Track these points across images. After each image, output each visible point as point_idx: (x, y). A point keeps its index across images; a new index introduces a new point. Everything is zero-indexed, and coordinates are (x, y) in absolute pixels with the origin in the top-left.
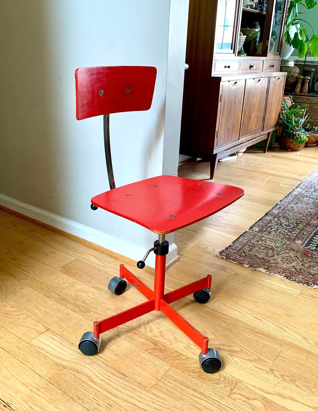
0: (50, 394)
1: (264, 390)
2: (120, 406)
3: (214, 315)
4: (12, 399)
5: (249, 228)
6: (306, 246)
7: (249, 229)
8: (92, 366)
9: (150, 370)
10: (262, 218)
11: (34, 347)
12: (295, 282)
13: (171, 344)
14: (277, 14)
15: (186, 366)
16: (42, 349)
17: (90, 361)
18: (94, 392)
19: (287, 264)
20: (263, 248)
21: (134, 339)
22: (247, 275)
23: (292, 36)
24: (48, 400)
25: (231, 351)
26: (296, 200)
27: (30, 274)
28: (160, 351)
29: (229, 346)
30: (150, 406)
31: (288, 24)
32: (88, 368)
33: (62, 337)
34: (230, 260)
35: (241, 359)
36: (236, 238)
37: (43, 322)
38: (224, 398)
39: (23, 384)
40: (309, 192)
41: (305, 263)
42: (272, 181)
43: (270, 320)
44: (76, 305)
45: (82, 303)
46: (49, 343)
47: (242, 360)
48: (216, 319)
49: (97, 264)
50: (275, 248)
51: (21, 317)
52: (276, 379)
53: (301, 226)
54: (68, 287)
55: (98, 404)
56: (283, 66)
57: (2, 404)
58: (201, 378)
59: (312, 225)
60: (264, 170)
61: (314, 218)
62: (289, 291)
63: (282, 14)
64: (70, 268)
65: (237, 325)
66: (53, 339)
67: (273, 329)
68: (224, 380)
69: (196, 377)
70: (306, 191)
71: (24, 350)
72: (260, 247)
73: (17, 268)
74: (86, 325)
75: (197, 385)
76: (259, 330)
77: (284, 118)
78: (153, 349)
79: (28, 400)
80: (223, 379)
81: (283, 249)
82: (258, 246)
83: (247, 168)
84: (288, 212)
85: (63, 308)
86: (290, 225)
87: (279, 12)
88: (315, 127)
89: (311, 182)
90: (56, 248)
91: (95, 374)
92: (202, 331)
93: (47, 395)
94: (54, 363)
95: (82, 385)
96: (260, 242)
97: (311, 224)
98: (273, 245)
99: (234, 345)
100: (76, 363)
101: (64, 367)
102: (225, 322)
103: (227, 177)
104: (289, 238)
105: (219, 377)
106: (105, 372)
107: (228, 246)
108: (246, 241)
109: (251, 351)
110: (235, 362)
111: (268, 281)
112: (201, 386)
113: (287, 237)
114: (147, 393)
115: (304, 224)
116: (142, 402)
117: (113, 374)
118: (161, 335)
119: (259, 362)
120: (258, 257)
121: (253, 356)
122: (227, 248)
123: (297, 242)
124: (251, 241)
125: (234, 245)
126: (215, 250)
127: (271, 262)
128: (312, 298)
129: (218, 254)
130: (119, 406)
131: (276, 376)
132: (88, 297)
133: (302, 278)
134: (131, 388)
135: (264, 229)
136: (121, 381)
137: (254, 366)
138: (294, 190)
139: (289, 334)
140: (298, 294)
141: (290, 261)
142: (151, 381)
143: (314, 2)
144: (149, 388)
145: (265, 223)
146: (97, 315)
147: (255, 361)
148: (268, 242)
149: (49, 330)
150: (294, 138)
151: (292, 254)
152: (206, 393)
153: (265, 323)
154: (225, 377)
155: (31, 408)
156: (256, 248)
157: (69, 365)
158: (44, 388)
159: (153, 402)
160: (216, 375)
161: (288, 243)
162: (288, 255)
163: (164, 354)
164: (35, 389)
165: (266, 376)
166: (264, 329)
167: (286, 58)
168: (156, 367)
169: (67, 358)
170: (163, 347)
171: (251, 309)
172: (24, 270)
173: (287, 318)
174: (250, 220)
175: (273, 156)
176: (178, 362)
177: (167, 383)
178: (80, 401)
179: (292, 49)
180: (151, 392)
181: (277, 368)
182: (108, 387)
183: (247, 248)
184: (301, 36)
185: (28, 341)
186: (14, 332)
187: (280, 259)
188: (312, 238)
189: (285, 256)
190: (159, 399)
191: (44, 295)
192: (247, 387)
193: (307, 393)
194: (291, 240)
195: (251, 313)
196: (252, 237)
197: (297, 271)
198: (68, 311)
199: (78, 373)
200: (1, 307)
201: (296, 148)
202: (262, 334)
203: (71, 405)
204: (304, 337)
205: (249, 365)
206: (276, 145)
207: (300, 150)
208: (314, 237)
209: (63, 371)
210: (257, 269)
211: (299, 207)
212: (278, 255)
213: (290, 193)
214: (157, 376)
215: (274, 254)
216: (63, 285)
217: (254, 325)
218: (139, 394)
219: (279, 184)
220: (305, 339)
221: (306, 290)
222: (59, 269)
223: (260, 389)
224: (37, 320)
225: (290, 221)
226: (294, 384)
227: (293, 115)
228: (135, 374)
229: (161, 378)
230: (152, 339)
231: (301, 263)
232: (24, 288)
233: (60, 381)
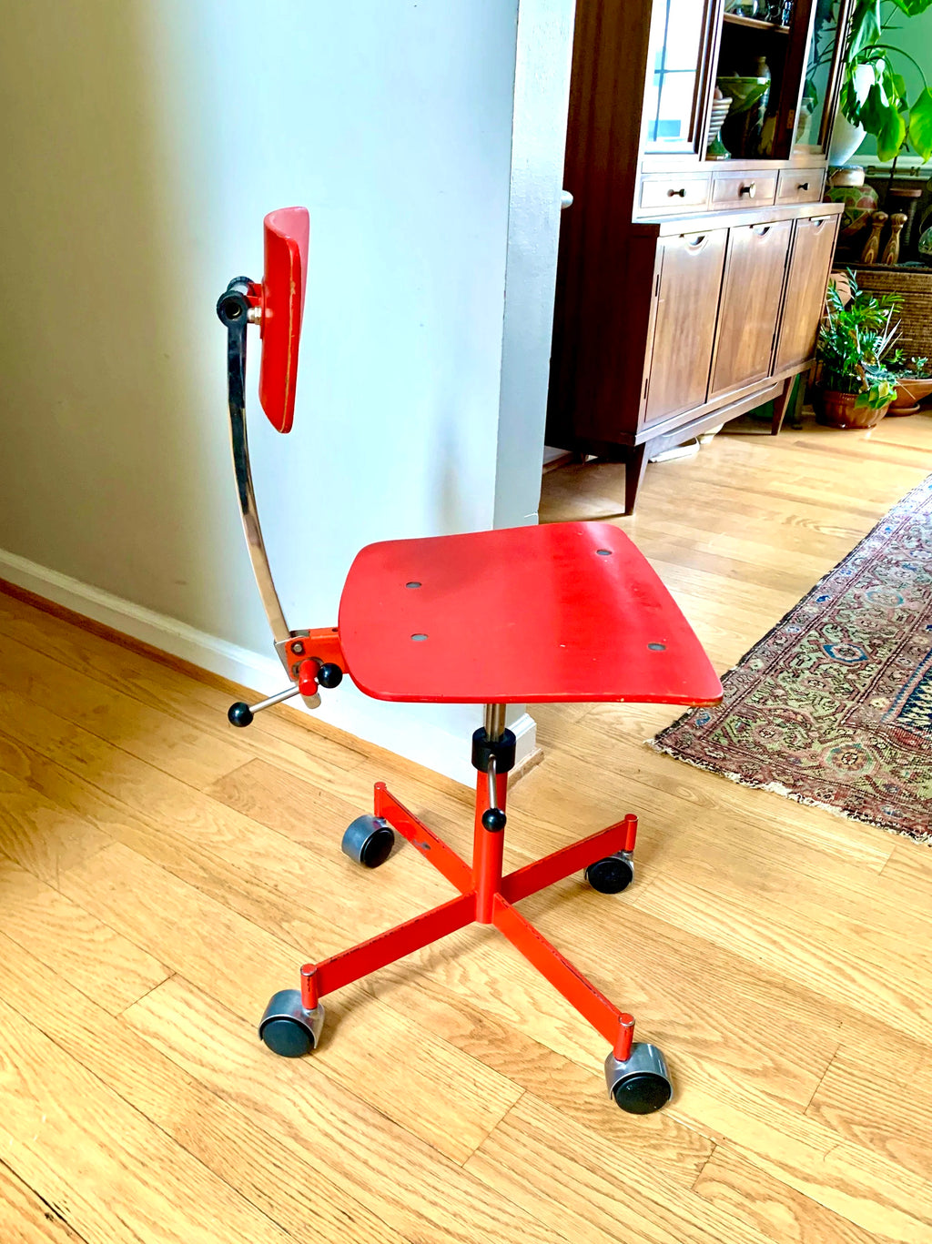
0: (178, 1179)
1: (794, 1169)
2: (377, 1217)
3: (643, 930)
4: (69, 1192)
5: (738, 662)
6: (900, 715)
7: (739, 665)
8: (296, 1090)
9: (464, 1104)
10: (774, 629)
11: (134, 1030)
12: (873, 824)
13: (523, 1021)
15: (568, 1090)
16: (156, 1036)
17: (290, 1074)
18: (303, 1174)
19: (850, 769)
20: (779, 721)
21: (415, 1006)
22: (735, 805)
24: (171, 1197)
25: (695, 1042)
26: (866, 573)
27: (126, 803)
28: (491, 1042)
29: (689, 1027)
30: (462, 1219)
31: (850, 61)
32: (284, 1095)
33: (213, 999)
34: (687, 761)
35: (726, 1070)
37: (160, 952)
38: (679, 1197)
39: (102, 1145)
40: (904, 551)
41: (902, 766)
42: (799, 519)
43: (806, 946)
44: (253, 900)
45: (270, 892)
46: (176, 1018)
47: (729, 1073)
48: (650, 942)
49: (311, 773)
50: (812, 720)
51: (99, 936)
52: (830, 1132)
53: (884, 653)
54: (230, 844)
55: (313, 1211)
56: (832, 185)
58: (611, 1130)
59: (916, 649)
60: (775, 486)
61: (920, 628)
62: (857, 855)
63: (834, 31)
64: (235, 786)
65: (710, 961)
66: (188, 1004)
67: (814, 973)
68: (676, 1137)
69: (597, 1127)
70: (896, 548)
71: (105, 1039)
72: (771, 718)
73: (92, 788)
74: (281, 962)
75: (599, 1151)
76: (775, 974)
77: (831, 335)
78: (472, 1036)
79: (114, 1198)
80: (674, 1133)
81: (836, 724)
82: (765, 716)
83: (729, 480)
84: (846, 612)
85: (215, 907)
86: (855, 649)
88: (917, 360)
89: (908, 519)
90: (199, 725)
91: (305, 1116)
92: (611, 979)
93: (169, 1183)
94: (188, 1079)
95: (269, 1150)
96: (770, 702)
97: (911, 648)
98: (806, 711)
99: (702, 1022)
100: (250, 1079)
101: (218, 1093)
102: (677, 951)
103: (671, 507)
104: (851, 689)
105: (660, 1126)
106: (335, 1109)
107: (680, 716)
108: (732, 700)
109: (755, 1043)
110: (708, 1077)
111: (794, 822)
112: (612, 1156)
113: (845, 686)
114: (455, 1179)
115: (895, 647)
116: (441, 1207)
117: (355, 1114)
118: (492, 991)
119: (776, 1079)
120: (765, 751)
121: (760, 1058)
122: (676, 724)
123: (873, 702)
124: (745, 701)
125: (698, 714)
126: (642, 729)
127: (802, 765)
129: (652, 741)
130: (375, 1220)
131: (828, 1124)
132: (287, 874)
134: (410, 1162)
135: (781, 663)
136: (381, 1137)
137: (761, 1091)
138: (860, 543)
139: (863, 991)
140: (884, 863)
141: (856, 759)
142: (466, 1137)
144: (461, 1161)
145: (781, 645)
146: (310, 928)
147: (764, 1073)
148: (793, 704)
149: (175, 978)
150: (857, 393)
151: (862, 739)
152: (624, 1178)
153: (791, 955)
154: (679, 1128)
155: (123, 1222)
156: (759, 722)
157: (231, 1087)
158: (162, 1160)
159: (472, 1207)
160: (653, 1121)
161: (849, 704)
162: (850, 744)
163: (502, 1052)
164: (135, 1161)
165: (800, 1122)
166: (787, 973)
167: (841, 163)
168: (480, 1092)
169: (230, 1066)
170: (499, 1031)
171: (751, 912)
172: (108, 794)
173: (854, 937)
174: (740, 638)
175: (798, 444)
176: (544, 1076)
177: (512, 1144)
178: (262, 1203)
179: (860, 133)
180: (464, 1173)
181: (830, 1097)
182: (343, 1156)
183: (733, 723)
184: (889, 95)
185: (116, 1010)
186: (80, 983)
187: (828, 754)
188: (918, 690)
189: (843, 745)
190: (489, 1198)
191: (164, 868)
192: (745, 1158)
193: (923, 1180)
194: (858, 697)
195: (751, 925)
196: (746, 687)
197: (879, 792)
198: (230, 916)
199: (256, 1113)
200: (42, 906)
201: (863, 421)
202: (784, 988)
203: (236, 1213)
204: (907, 998)
205: (747, 1087)
206: (807, 412)
207: (874, 426)
208: (923, 688)
209: (214, 1105)
210: (763, 785)
211: (876, 595)
212: (821, 743)
213: (849, 555)
214: (484, 1123)
215: (810, 741)
216: (217, 838)
217: (759, 960)
218: (431, 1180)
219: (817, 528)
220: (909, 1003)
221: (908, 849)
222: (207, 789)
223: (783, 1166)
224: (144, 944)
225: (852, 637)
226: (884, 1148)
227: (857, 326)
228: (419, 1116)
229: (496, 1128)
230: (467, 1005)
231: (888, 768)
232: (108, 846)
233: (205, 1138)
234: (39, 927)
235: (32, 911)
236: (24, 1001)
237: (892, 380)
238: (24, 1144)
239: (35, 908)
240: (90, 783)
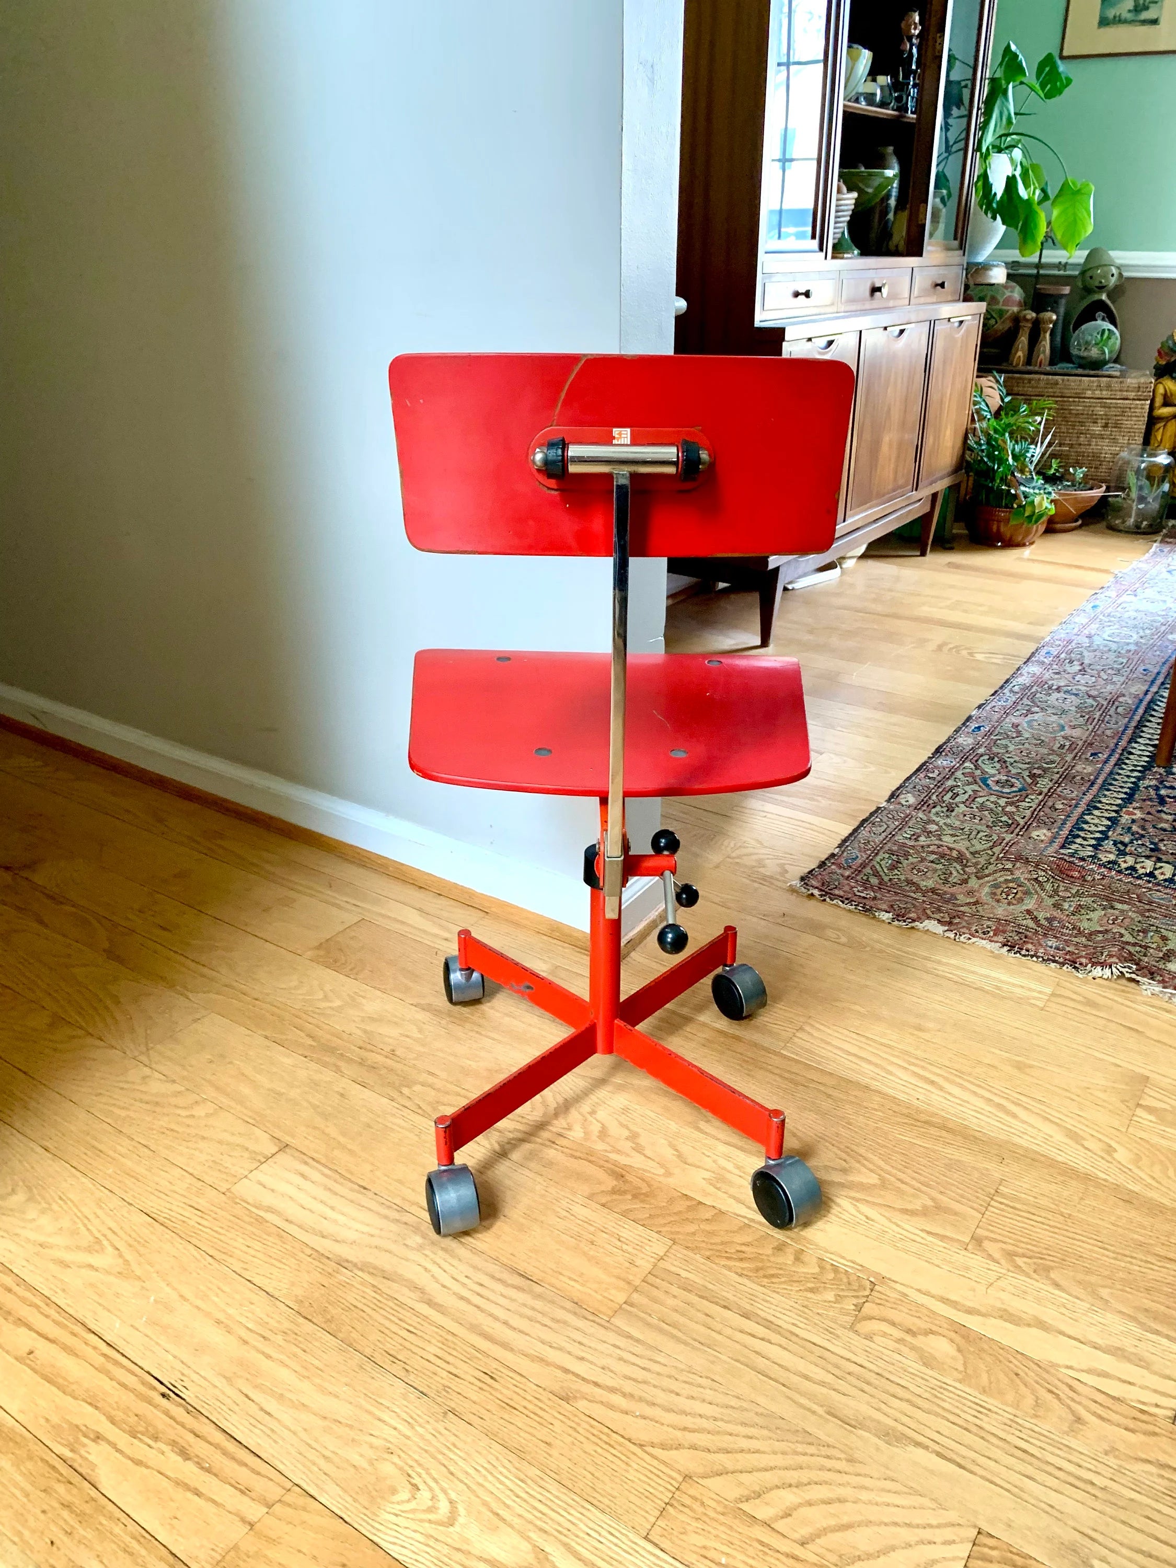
0: (303, 1350)
1: (956, 1302)
2: (521, 1375)
3: (793, 1076)
4: (186, 1371)
5: (887, 798)
6: (1063, 847)
7: (888, 801)
8: (426, 1256)
9: (608, 1259)
10: (926, 762)
11: (245, 1205)
12: (1035, 959)
13: (668, 1174)
14: (950, 121)
15: (718, 1240)
16: (270, 1210)
17: (419, 1239)
18: (440, 1338)
19: (1009, 904)
20: (933, 857)
22: (888, 946)
23: (999, 188)
24: (298, 1368)
25: (850, 1186)
26: (1025, 701)
27: (218, 972)
29: (844, 1171)
30: (612, 1371)
31: (984, 150)
32: (414, 1260)
33: (330, 1169)
34: (835, 902)
35: (882, 1211)
36: (850, 829)
37: (267, 1124)
38: (838, 1336)
39: (219, 1322)
40: (1066, 676)
41: (1064, 899)
42: (951, 646)
43: (966, 1084)
44: (368, 1066)
45: (386, 1057)
46: (291, 1191)
47: (887, 1214)
48: (801, 1088)
49: (424, 931)
50: (968, 855)
51: (199, 1111)
52: (993, 1266)
53: (1044, 784)
54: (339, 1009)
55: (452, 1374)
56: (971, 283)
57: (154, 1389)
58: (765, 1276)
59: (1078, 778)
60: (925, 611)
61: (1083, 757)
62: (1018, 991)
63: (965, 120)
64: (341, 950)
65: (865, 1104)
66: (302, 1175)
67: (975, 1111)
68: (834, 1279)
69: (750, 1274)
70: (1057, 673)
71: (215, 1216)
72: (924, 855)
73: (178, 957)
74: (403, 1128)
75: (752, 1297)
76: (935, 1115)
77: (981, 445)
78: (614, 1192)
79: (235, 1373)
80: (831, 1276)
81: (994, 858)
82: (918, 852)
83: (873, 606)
84: (1003, 742)
85: (327, 1075)
86: (1013, 780)
87: (955, 112)
88: (1075, 470)
89: (1070, 642)
90: (296, 887)
91: (437, 1281)
93: (295, 1355)
94: (309, 1252)
95: (401, 1316)
96: (922, 838)
97: (1074, 777)
98: (962, 846)
99: (858, 1165)
100: (376, 1246)
101: (342, 1263)
102: (829, 1096)
103: (811, 637)
104: (1010, 822)
105: (817, 1270)
106: (470, 1272)
107: (826, 856)
108: (881, 838)
109: (914, 1183)
110: (864, 1218)
111: (953, 961)
112: (767, 1301)
113: (1003, 819)
114: (602, 1333)
115: (1056, 777)
116: (589, 1362)
117: (493, 1277)
118: (634, 1145)
119: (938, 1217)
120: (918, 888)
121: (919, 1197)
122: (822, 865)
123: (1034, 834)
124: (896, 838)
125: (845, 854)
126: (787, 872)
127: (958, 902)
128: (1087, 1009)
129: (797, 883)
130: (518, 1378)
131: (990, 1257)
132: (403, 1038)
133: (1057, 948)
134: (553, 1320)
135: (934, 797)
136: (521, 1297)
137: (922, 1230)
138: (1018, 669)
139: (1025, 1126)
140: (1046, 998)
141: (1016, 893)
142: (613, 1292)
143: (1063, 76)
144: (607, 1315)
145: (934, 779)
146: (433, 1093)
147: (924, 1212)
148: (948, 840)
149: (287, 1150)
150: (1012, 508)
151: (1022, 873)
152: (780, 1323)
153: (950, 1094)
154: (835, 1269)
155: (247, 1396)
156: (911, 859)
157: (357, 1257)
158: (284, 1332)
159: (621, 1359)
160: (808, 1265)
161: (1008, 837)
162: (1009, 878)
163: (647, 1206)
164: (256, 1336)
165: (962, 1257)
166: (948, 1113)
167: (981, 258)
168: (625, 1247)
169: (351, 1235)
170: (642, 1184)
171: (906, 1053)
172: (198, 963)
173: (1015, 1072)
174: (889, 773)
175: (950, 565)
176: (692, 1228)
177: (662, 1296)
178: (397, 1369)
179: (999, 228)
180: (613, 1328)
181: (992, 1232)
182: (481, 1319)
183: (883, 861)
184: (1027, 186)
185: (224, 1187)
186: (180, 1161)
187: (986, 889)
188: (1081, 820)
189: (1002, 879)
190: (639, 1349)
191: (266, 1037)
192: (905, 1295)
193: (1088, 1306)
194: (1018, 830)
195: (906, 1065)
196: (897, 823)
197: (1039, 925)
198: (344, 1084)
199: (385, 1281)
200: (133, 1083)
201: (1020, 538)
202: (944, 1127)
203: (369, 1380)
204: (1071, 1130)
205: (907, 1227)
206: (959, 530)
207: (1032, 543)
208: (1087, 818)
209: (337, 1275)
210: (917, 923)
211: (1035, 723)
212: (978, 878)
213: (1007, 681)
214: (631, 1277)
215: (966, 877)
216: (324, 1005)
217: (917, 1102)
218: (578, 1336)
219: (971, 654)
220: (1073, 1136)
221: (1071, 983)
222: (309, 954)
223: (944, 1300)
224: (250, 1117)
225: (1010, 768)
226: (1048, 1278)
227: (1007, 435)
228: (561, 1274)
229: (643, 1281)
230: (606, 1161)
231: (1050, 902)
232: (203, 1017)
233: (330, 1307)
234: (132, 1105)
235: (122, 1089)
236: (120, 1182)
237: (1050, 493)
238: (132, 1326)
239: (126, 1086)
240: (175, 952)
